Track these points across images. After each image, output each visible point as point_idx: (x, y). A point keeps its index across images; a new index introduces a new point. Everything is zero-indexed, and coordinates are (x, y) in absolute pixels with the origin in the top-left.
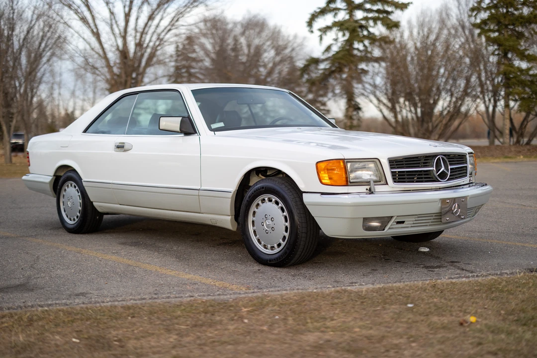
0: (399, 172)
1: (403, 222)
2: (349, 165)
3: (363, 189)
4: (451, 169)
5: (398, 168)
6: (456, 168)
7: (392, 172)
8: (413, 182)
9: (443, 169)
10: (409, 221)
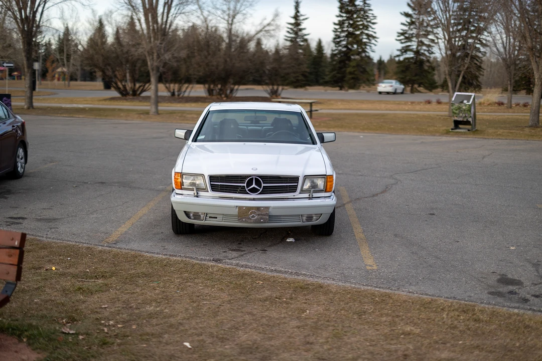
0: (220, 185)
1: (216, 218)
2: (184, 176)
3: (191, 193)
4: (263, 186)
5: (221, 182)
6: (287, 186)
7: (211, 184)
8: (236, 193)
9: (254, 185)
10: (220, 218)
